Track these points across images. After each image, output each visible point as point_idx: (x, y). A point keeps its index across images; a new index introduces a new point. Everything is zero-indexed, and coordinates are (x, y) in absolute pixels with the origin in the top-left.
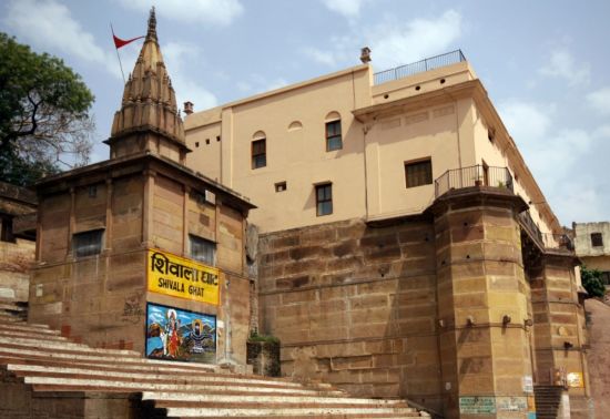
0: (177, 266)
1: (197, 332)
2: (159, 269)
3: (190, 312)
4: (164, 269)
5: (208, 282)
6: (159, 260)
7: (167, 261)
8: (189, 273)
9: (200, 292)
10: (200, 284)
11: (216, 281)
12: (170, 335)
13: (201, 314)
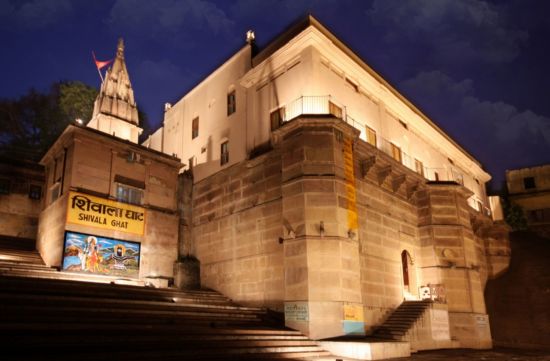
0: (100, 206)
1: (119, 254)
2: (80, 207)
3: (112, 239)
4: (85, 207)
5: (133, 218)
6: (79, 201)
7: (89, 202)
8: (112, 211)
9: (124, 225)
10: (124, 219)
11: (141, 217)
12: (90, 255)
13: (124, 241)
